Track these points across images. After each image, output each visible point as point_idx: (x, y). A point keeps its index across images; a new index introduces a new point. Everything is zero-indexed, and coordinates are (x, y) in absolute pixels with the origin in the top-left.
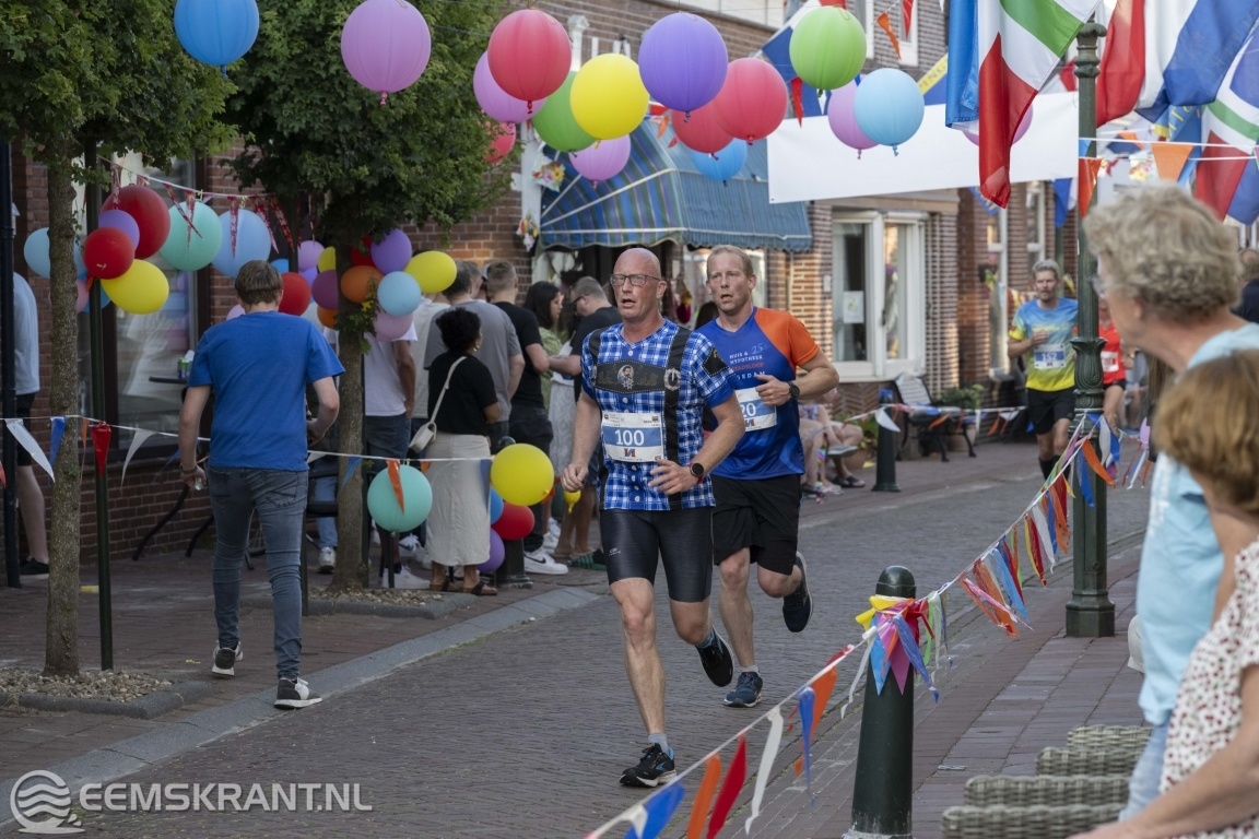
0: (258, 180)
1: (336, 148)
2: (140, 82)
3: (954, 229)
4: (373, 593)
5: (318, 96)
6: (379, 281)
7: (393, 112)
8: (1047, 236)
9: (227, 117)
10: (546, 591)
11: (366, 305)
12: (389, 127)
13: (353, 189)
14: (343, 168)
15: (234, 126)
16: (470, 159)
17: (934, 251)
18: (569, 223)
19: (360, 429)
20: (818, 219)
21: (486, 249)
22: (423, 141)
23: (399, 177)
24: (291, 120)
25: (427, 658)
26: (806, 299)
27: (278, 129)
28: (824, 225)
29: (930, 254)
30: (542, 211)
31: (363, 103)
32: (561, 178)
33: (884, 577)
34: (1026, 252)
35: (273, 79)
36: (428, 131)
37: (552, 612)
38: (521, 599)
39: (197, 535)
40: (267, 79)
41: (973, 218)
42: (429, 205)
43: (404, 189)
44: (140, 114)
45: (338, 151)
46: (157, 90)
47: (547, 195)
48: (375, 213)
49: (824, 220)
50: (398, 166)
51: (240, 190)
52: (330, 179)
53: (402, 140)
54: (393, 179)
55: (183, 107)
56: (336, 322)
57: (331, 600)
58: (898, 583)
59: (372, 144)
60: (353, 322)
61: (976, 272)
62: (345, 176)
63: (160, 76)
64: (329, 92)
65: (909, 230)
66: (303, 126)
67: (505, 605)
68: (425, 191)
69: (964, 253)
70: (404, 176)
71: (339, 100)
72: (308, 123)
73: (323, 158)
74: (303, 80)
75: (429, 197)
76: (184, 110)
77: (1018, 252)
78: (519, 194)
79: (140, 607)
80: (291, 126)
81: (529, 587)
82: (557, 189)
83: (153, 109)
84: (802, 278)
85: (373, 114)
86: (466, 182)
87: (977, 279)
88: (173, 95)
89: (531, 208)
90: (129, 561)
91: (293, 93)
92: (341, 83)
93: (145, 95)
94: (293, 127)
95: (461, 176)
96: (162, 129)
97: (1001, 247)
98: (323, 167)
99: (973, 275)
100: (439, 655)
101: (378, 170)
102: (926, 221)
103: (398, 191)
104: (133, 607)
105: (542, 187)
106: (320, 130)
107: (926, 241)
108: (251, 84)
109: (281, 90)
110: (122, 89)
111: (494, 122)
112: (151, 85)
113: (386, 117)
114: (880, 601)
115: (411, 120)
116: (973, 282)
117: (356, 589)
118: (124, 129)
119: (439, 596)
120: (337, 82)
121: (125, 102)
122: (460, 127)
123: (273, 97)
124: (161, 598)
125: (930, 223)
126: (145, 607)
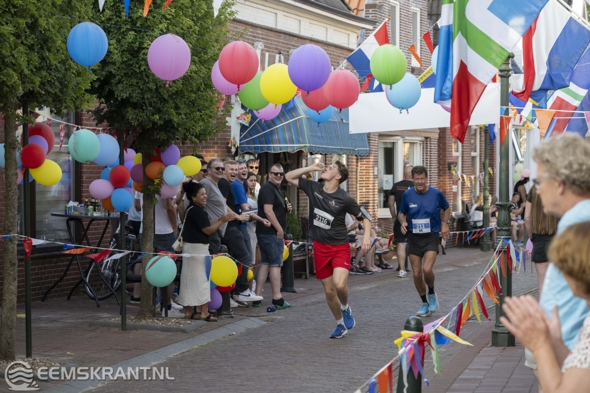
0: (105, 120)
1: (143, 106)
2: (50, 74)
3: (437, 145)
4: (157, 320)
5: (135, 81)
6: (164, 169)
7: (170, 89)
8: (480, 149)
9: (91, 91)
10: (241, 319)
11: (157, 181)
12: (169, 95)
13: (151, 125)
14: (146, 116)
15: (95, 95)
16: (208, 112)
17: (426, 156)
18: (254, 142)
19: (152, 241)
20: (372, 140)
21: (214, 153)
22: (185, 103)
23: (173, 120)
24: (122, 92)
25: (183, 353)
26: (366, 178)
27: (116, 96)
28: (375, 143)
29: (425, 157)
30: (241, 135)
31: (157, 84)
32: (249, 120)
33: (408, 322)
34: (470, 156)
35: (113, 73)
36: (187, 98)
37: (243, 330)
38: (229, 323)
39: (73, 290)
40: (111, 72)
41: (445, 140)
42: (188, 134)
43: (176, 126)
44: (50, 89)
45: (144, 108)
46: (58, 78)
47: (243, 128)
48: (162, 137)
49: (375, 140)
51: (97, 125)
52: (140, 121)
53: (175, 102)
54: (171, 121)
55: (71, 86)
56: (142, 189)
57: (137, 323)
58: (415, 325)
59: (161, 104)
60: (150, 189)
61: (447, 166)
62: (147, 120)
63: (59, 71)
64: (140, 79)
65: (415, 145)
66: (128, 96)
67: (221, 326)
68: (186, 127)
69: (441, 156)
70: (175, 120)
71: (145, 83)
72: (130, 94)
73: (137, 111)
74: (128, 73)
75: (188, 130)
76: (71, 88)
77: (467, 157)
78: (230, 127)
79: (45, 325)
80: (122, 95)
81: (232, 317)
82: (248, 125)
83: (56, 87)
84: (364, 168)
85: (161, 90)
86: (205, 123)
87: (448, 169)
88: (66, 80)
89: (235, 134)
90: (39, 302)
91: (123, 79)
92: (146, 75)
93: (52, 80)
94: (123, 96)
95: (203, 120)
96: (60, 97)
97: (459, 154)
98: (137, 115)
99: (445, 167)
100: (189, 351)
102: (423, 141)
103: (173, 127)
104: (42, 325)
105: (241, 124)
106: (136, 97)
107: (423, 151)
108: (103, 75)
109: (117, 78)
110: (41, 78)
111: (219, 94)
112: (55, 76)
113: (168, 92)
114: (406, 334)
115: (180, 93)
116: (445, 170)
117: (149, 318)
118: (42, 97)
119: (189, 322)
120: (144, 75)
121: (42, 84)
122: (203, 96)
123: (114, 81)
124: (55, 321)
125: (425, 142)
126: (47, 325)
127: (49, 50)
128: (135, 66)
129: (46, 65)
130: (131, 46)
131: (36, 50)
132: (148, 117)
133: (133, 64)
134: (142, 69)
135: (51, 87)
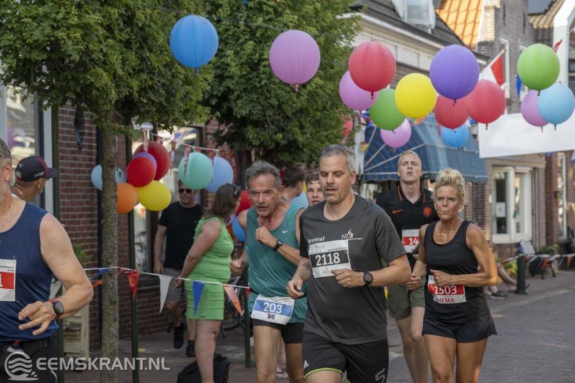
1: (265, 124)
14: (269, 135)
50: (297, 134)
54: (295, 141)
72: (250, 111)
101: (287, 136)
106: (257, 114)
110: (141, 82)
112: (158, 81)
127: (151, 51)
128: (255, 81)
129: (147, 68)
130: (251, 59)
131: (134, 49)
132: (271, 137)
133: (253, 78)
134: (263, 83)
135: (155, 96)
